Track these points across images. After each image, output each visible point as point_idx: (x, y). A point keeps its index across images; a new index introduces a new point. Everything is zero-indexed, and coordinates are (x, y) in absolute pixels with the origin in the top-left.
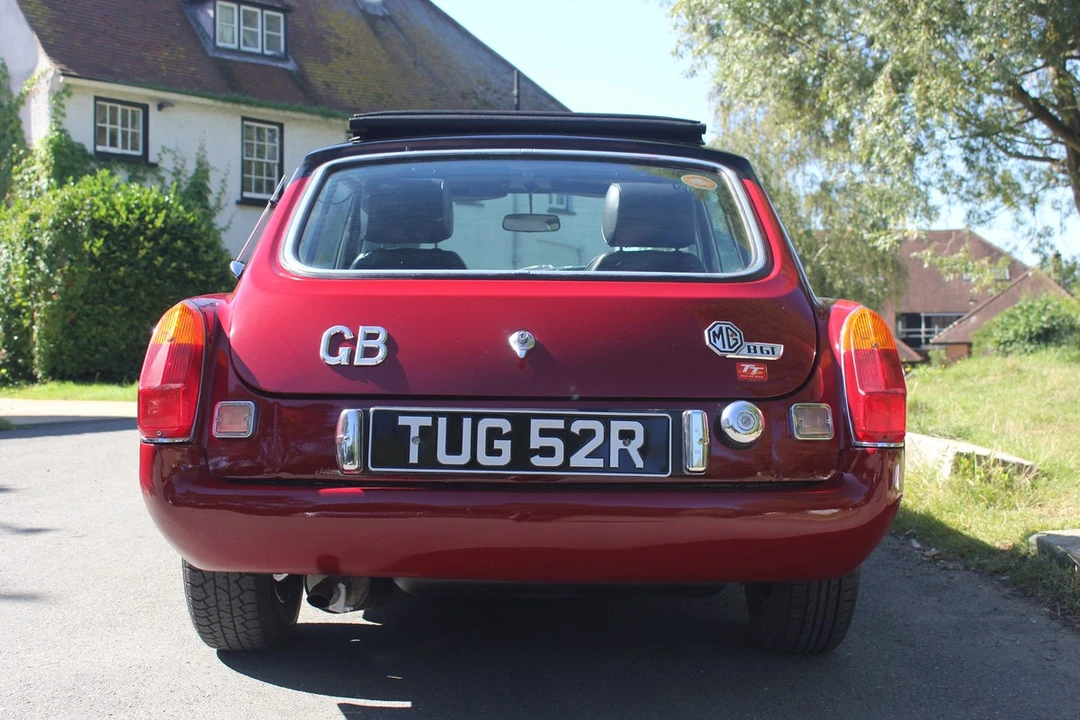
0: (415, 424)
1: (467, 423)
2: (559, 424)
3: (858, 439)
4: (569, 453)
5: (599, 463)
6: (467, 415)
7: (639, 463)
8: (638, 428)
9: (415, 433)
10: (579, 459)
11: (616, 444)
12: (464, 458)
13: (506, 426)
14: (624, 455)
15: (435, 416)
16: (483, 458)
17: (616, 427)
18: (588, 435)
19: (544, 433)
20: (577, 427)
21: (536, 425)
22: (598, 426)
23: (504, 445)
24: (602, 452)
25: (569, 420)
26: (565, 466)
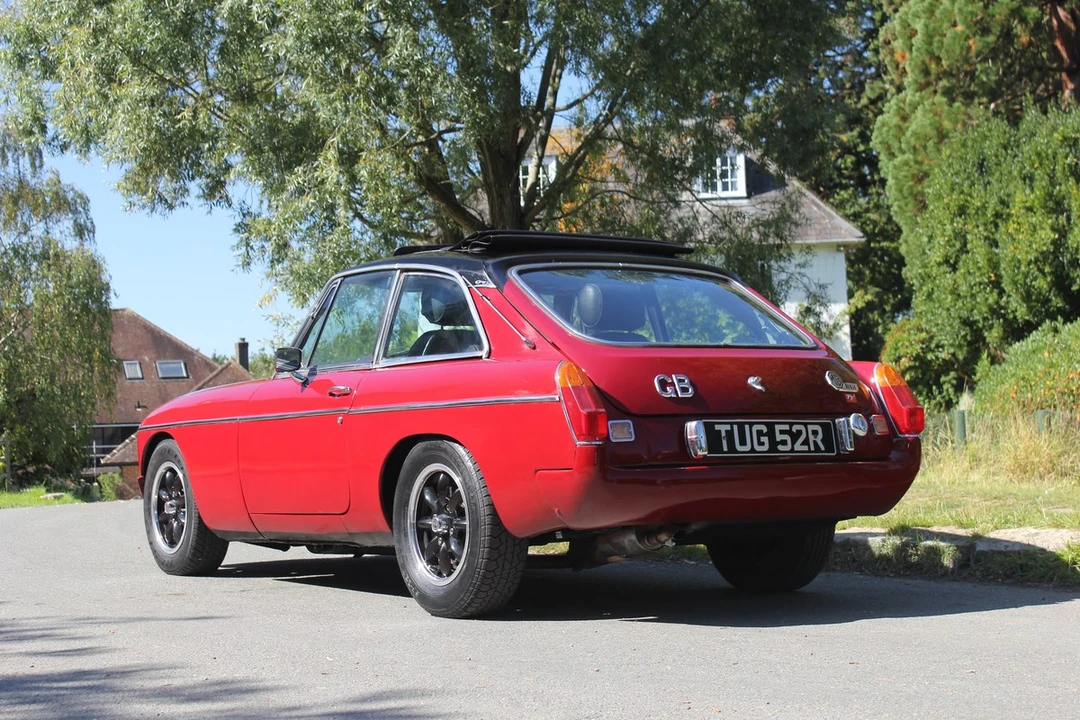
0: (723, 428)
1: (747, 427)
2: (787, 427)
3: (901, 433)
4: (793, 443)
5: (805, 448)
6: (747, 423)
7: (823, 448)
8: (818, 428)
9: (723, 434)
10: (798, 447)
11: (812, 438)
12: (748, 448)
13: (764, 429)
14: (815, 442)
15: (732, 424)
16: (758, 448)
17: (811, 428)
18: (799, 433)
19: (782, 432)
20: (795, 428)
21: (778, 428)
22: (802, 428)
23: (765, 439)
24: (806, 442)
25: (791, 424)
26: (792, 450)
